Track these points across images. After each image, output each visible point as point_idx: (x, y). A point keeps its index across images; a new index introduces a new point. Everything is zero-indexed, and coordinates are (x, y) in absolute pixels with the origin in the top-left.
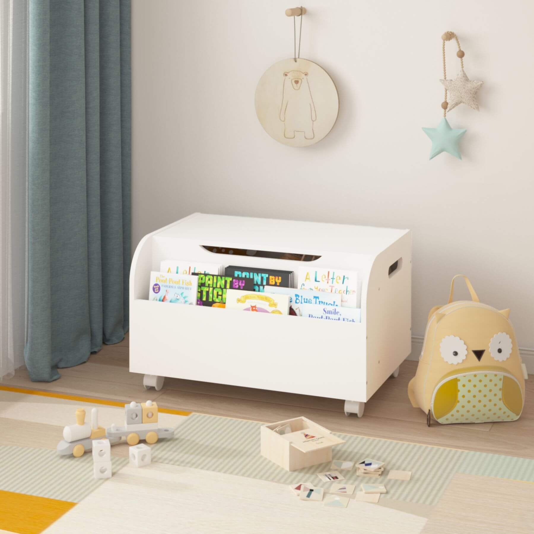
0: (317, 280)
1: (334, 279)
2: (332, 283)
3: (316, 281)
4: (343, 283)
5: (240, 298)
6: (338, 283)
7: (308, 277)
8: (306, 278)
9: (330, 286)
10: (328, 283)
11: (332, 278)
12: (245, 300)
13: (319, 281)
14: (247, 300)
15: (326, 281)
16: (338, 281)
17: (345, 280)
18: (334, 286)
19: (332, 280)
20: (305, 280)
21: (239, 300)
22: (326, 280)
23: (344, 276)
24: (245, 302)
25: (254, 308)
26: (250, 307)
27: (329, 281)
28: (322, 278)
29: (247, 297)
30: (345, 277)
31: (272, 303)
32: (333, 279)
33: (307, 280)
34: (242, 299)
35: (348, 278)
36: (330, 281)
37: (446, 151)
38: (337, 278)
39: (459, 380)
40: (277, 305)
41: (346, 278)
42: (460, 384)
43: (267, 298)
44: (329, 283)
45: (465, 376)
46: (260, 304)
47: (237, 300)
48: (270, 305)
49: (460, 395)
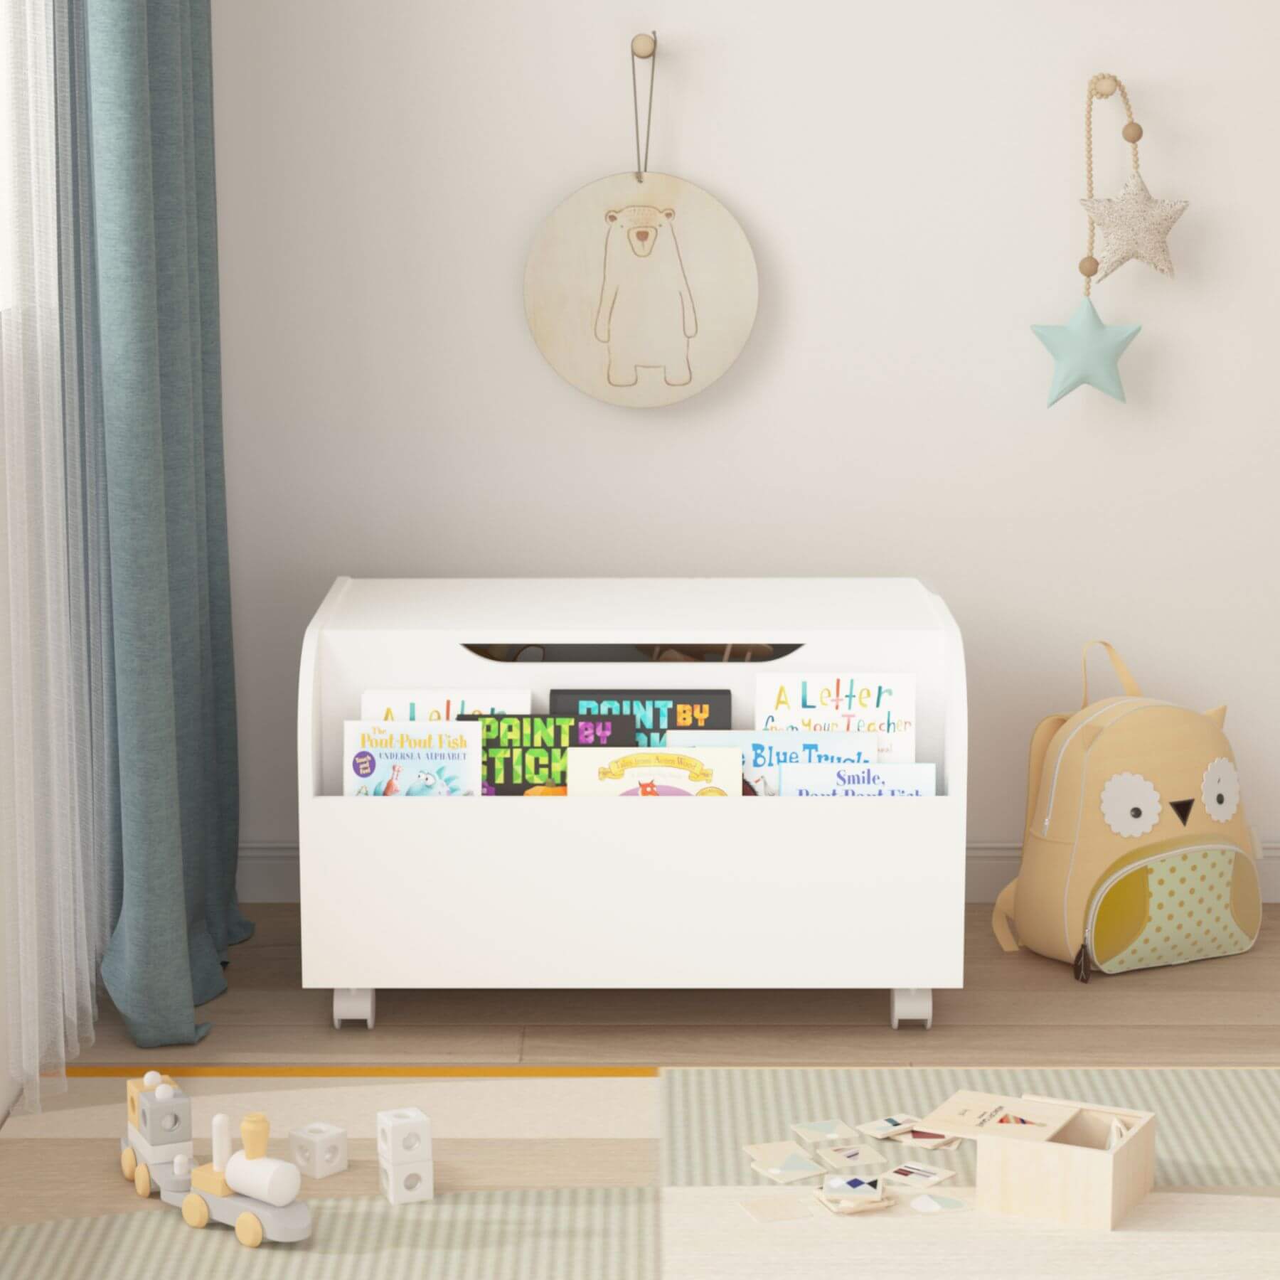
0: (808, 704)
1: (854, 696)
2: (850, 708)
3: (805, 705)
4: (878, 705)
5: (607, 767)
6: (864, 705)
7: (783, 699)
8: (779, 702)
9: (844, 716)
10: (837, 707)
11: (847, 696)
12: (623, 770)
13: (813, 707)
14: (628, 772)
15: (834, 704)
16: (864, 701)
17: (884, 697)
18: (853, 716)
19: (848, 699)
20: (777, 708)
21: (604, 773)
22: (833, 700)
23: (880, 688)
24: (623, 775)
25: (648, 789)
26: (638, 786)
27: (840, 704)
28: (821, 698)
29: (625, 764)
30: (883, 690)
31: (697, 770)
32: (850, 696)
33: (781, 706)
34: (615, 769)
35: (890, 692)
36: (844, 704)
37: (1089, 383)
38: (861, 693)
39: (1151, 871)
40: (712, 774)
41: (886, 691)
42: (1152, 880)
43: (681, 759)
44: (840, 708)
45: (1163, 861)
46: (662, 776)
47: (599, 773)
48: (694, 777)
49: (1153, 903)
